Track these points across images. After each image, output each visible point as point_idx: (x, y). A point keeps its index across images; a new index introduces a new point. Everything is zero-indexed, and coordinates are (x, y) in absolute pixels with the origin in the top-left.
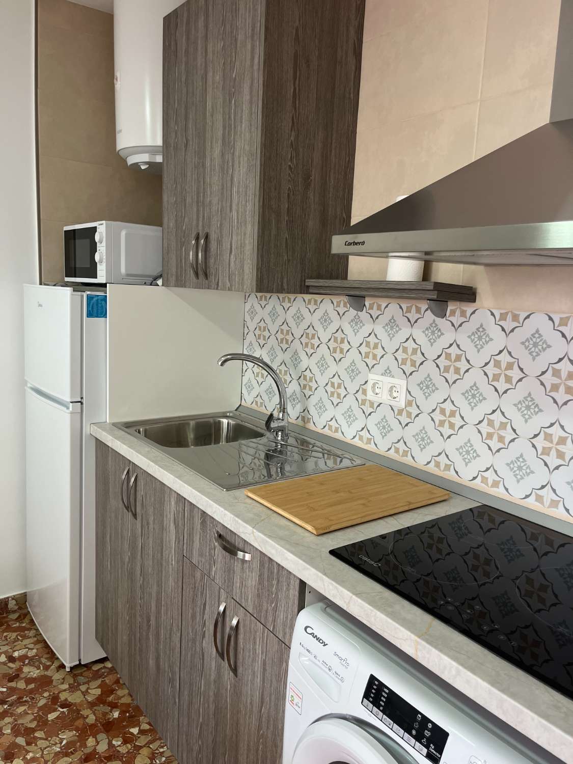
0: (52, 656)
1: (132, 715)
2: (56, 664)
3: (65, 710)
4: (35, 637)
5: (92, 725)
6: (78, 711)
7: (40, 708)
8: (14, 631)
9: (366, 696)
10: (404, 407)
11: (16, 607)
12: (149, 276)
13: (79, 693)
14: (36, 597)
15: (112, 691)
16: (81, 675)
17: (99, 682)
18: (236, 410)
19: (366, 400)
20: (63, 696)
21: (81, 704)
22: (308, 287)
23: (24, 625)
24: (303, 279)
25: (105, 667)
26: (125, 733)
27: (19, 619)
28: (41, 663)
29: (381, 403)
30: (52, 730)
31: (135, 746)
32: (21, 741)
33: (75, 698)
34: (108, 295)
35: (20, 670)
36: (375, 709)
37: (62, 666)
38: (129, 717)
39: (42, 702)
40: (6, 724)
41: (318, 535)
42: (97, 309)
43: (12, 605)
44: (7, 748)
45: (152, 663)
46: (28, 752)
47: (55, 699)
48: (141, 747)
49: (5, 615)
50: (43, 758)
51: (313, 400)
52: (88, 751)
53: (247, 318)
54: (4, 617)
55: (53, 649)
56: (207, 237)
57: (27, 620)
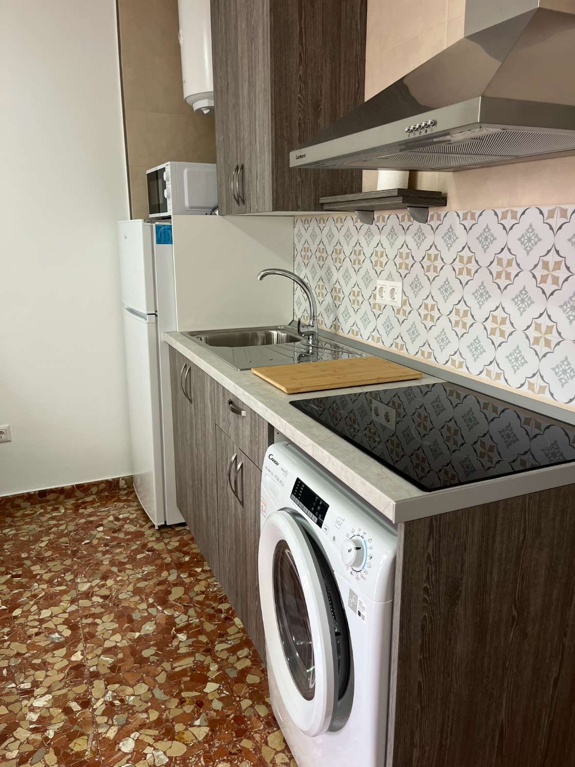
0: (147, 519)
1: (198, 560)
2: (149, 524)
3: (150, 553)
4: (137, 506)
5: (168, 564)
6: (159, 555)
7: (132, 551)
8: (123, 502)
9: (293, 492)
10: (400, 306)
11: (126, 486)
12: (209, 208)
13: (163, 543)
14: (139, 480)
15: (187, 545)
16: (167, 532)
17: (179, 538)
18: (289, 325)
19: (376, 304)
20: (150, 545)
21: (163, 550)
22: (322, 204)
23: (130, 498)
24: (317, 198)
25: (185, 529)
26: (191, 571)
27: (127, 494)
28: (138, 523)
29: (386, 305)
30: (137, 564)
31: (197, 579)
32: (115, 569)
33: (159, 546)
34: (172, 224)
35: (122, 526)
36: (297, 499)
37: (153, 526)
38: (196, 561)
39: (135, 547)
40: (106, 559)
41: (289, 394)
42: (164, 236)
43: (122, 484)
44: (105, 573)
45: (204, 513)
46: (118, 576)
47: (144, 546)
48: (200, 580)
49: (117, 491)
50: (128, 580)
51: (342, 309)
52: (160, 579)
53: (296, 242)
54: (116, 493)
55: (149, 515)
56: (242, 167)
57: (132, 495)
